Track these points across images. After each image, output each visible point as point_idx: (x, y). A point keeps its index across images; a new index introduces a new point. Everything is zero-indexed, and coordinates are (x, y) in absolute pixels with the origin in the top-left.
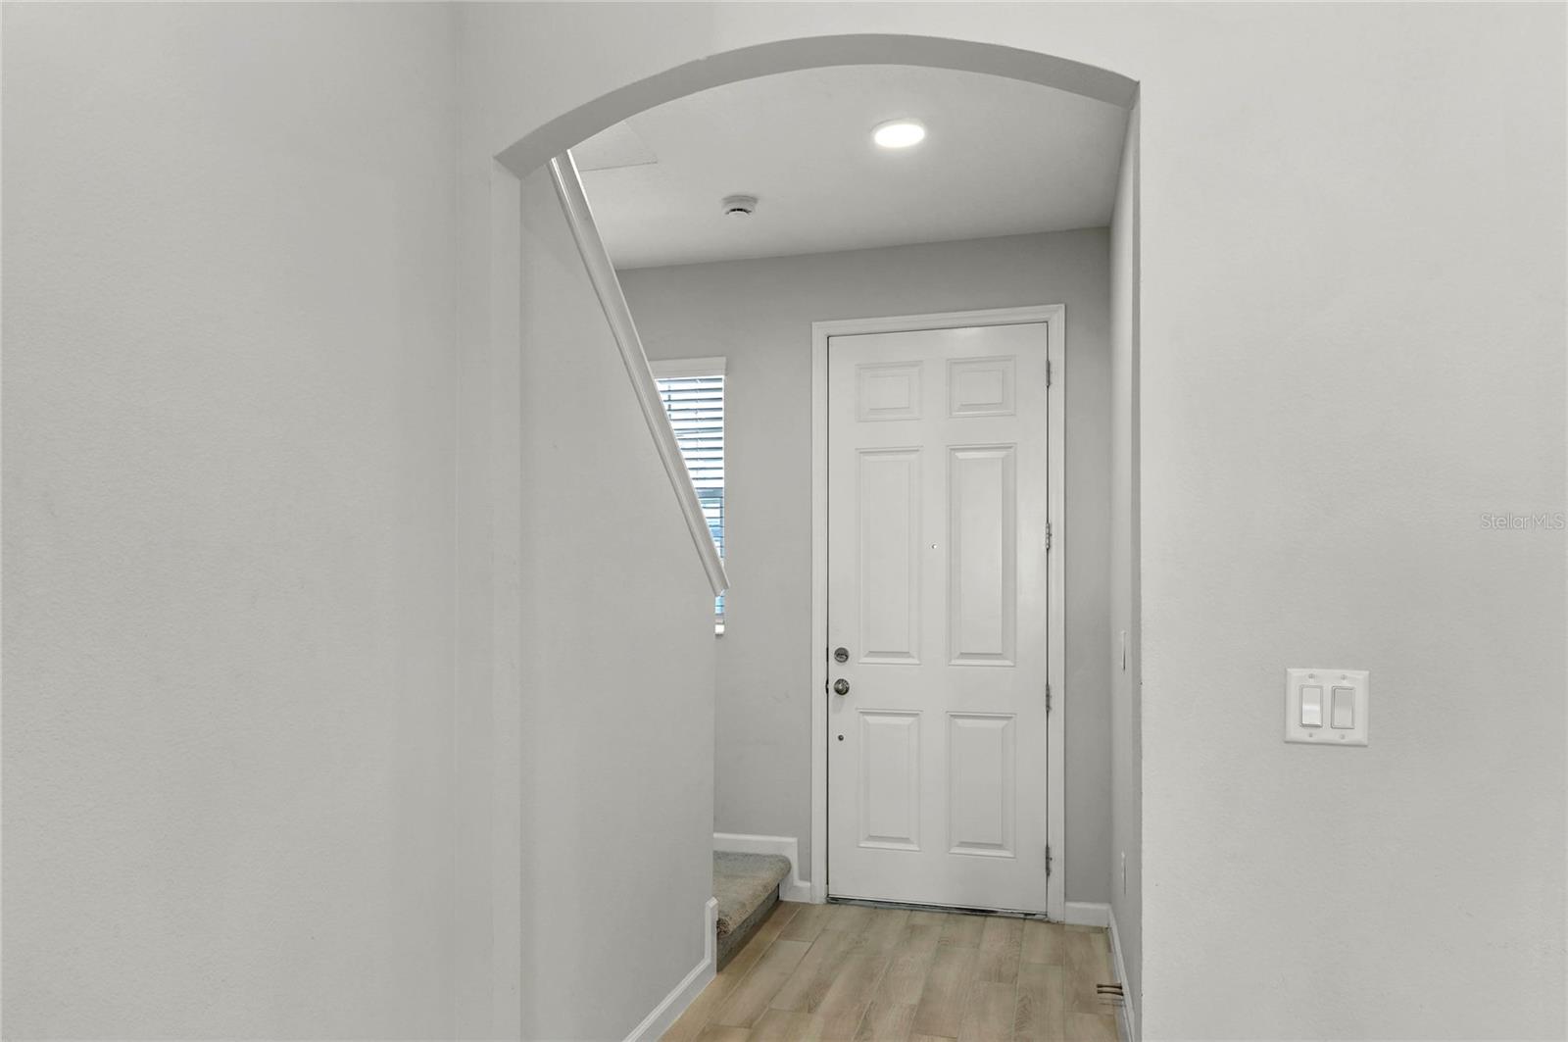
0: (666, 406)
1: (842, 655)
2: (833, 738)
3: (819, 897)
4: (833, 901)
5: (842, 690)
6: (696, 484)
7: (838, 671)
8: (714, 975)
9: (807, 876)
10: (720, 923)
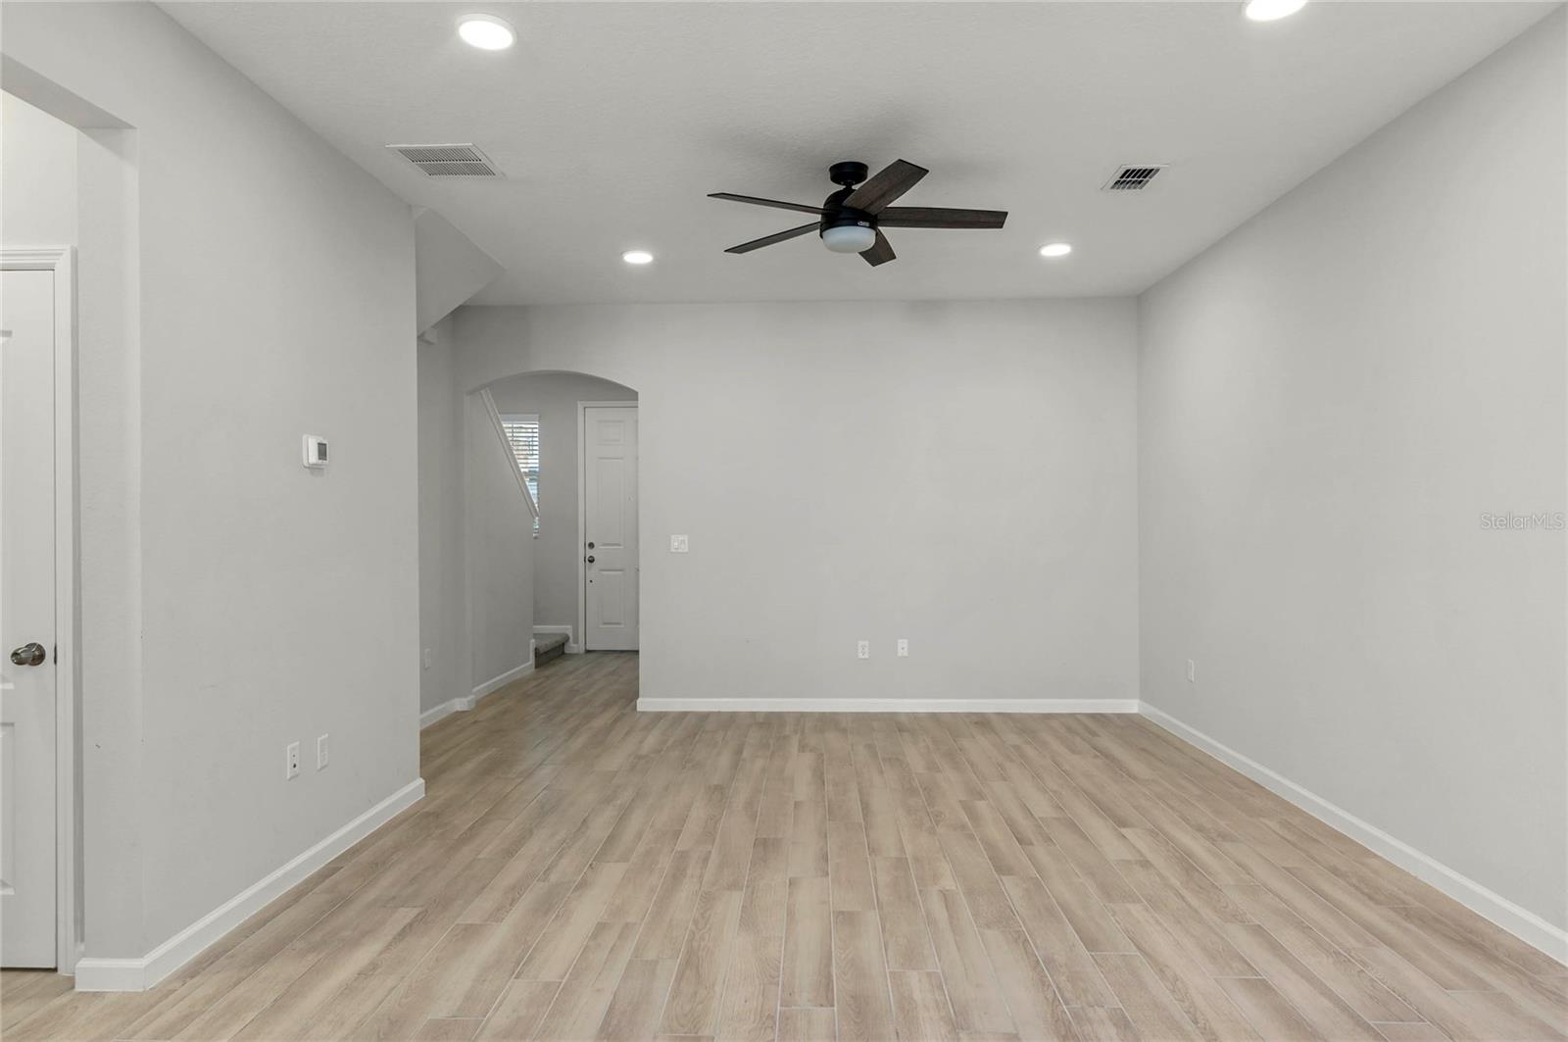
0: (511, 443)
1: (591, 545)
2: (588, 582)
3: (582, 650)
4: (588, 652)
5: (592, 560)
6: (522, 470)
7: (590, 553)
8: (533, 670)
9: (576, 641)
10: (536, 649)
